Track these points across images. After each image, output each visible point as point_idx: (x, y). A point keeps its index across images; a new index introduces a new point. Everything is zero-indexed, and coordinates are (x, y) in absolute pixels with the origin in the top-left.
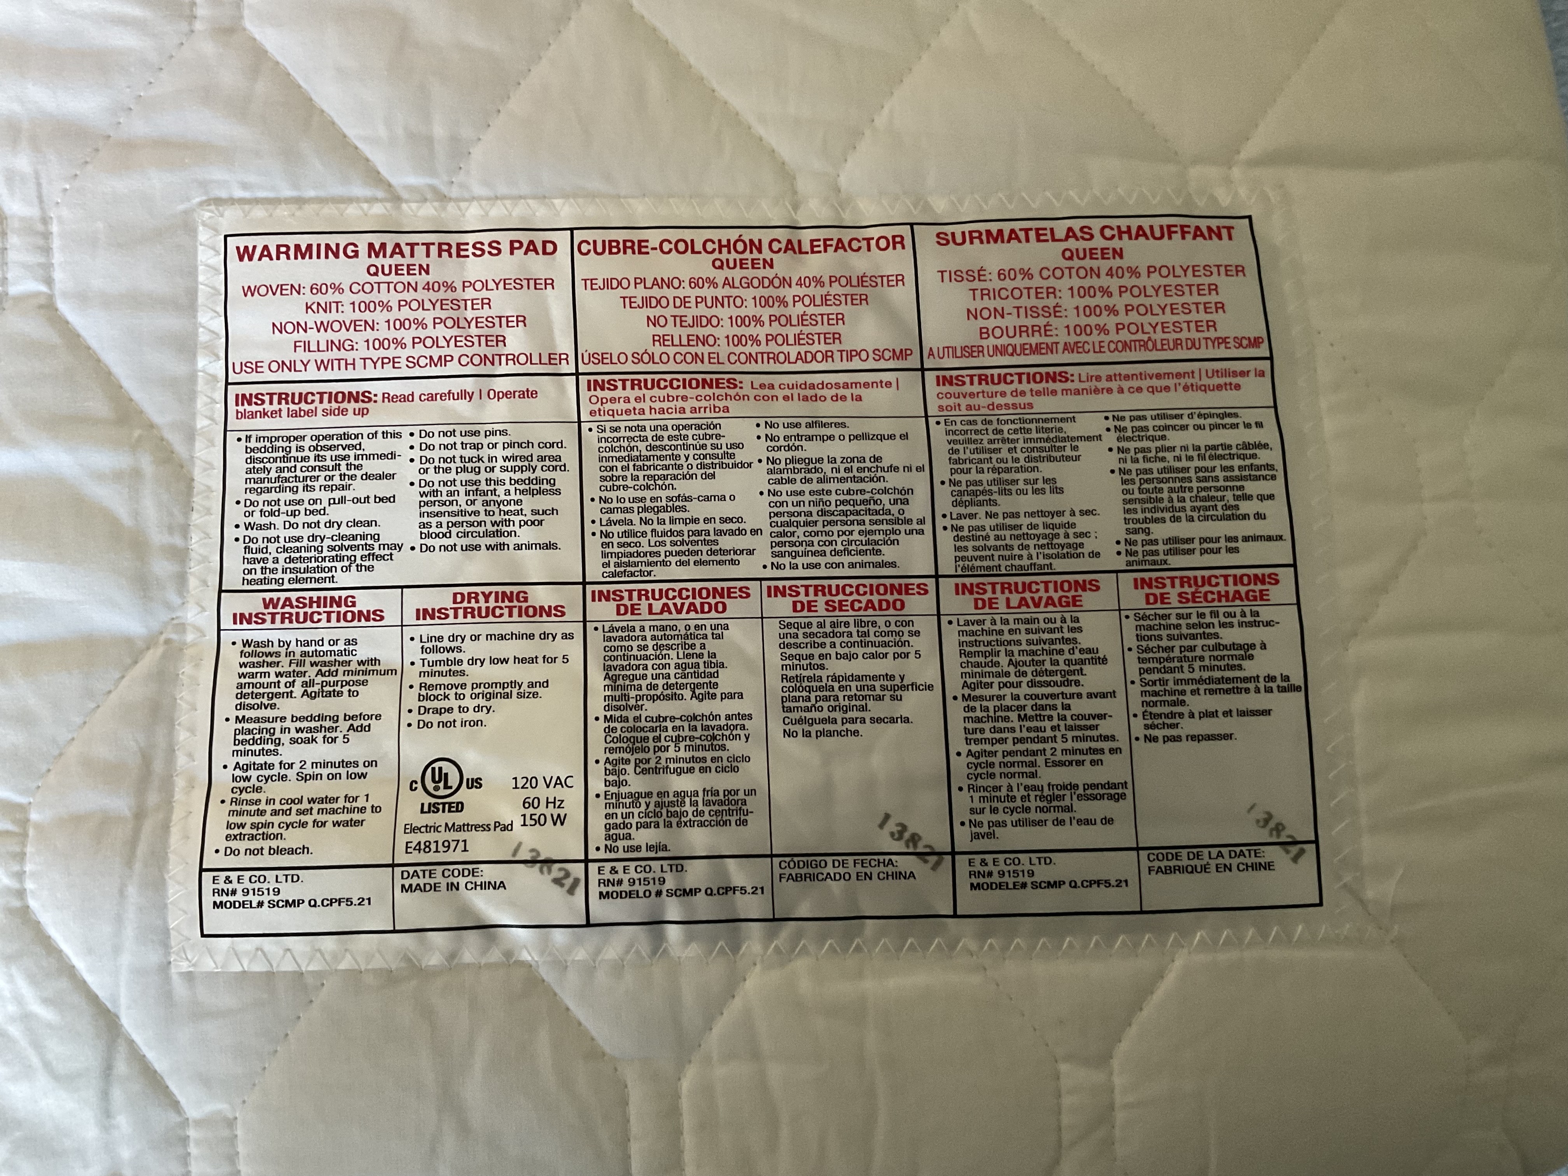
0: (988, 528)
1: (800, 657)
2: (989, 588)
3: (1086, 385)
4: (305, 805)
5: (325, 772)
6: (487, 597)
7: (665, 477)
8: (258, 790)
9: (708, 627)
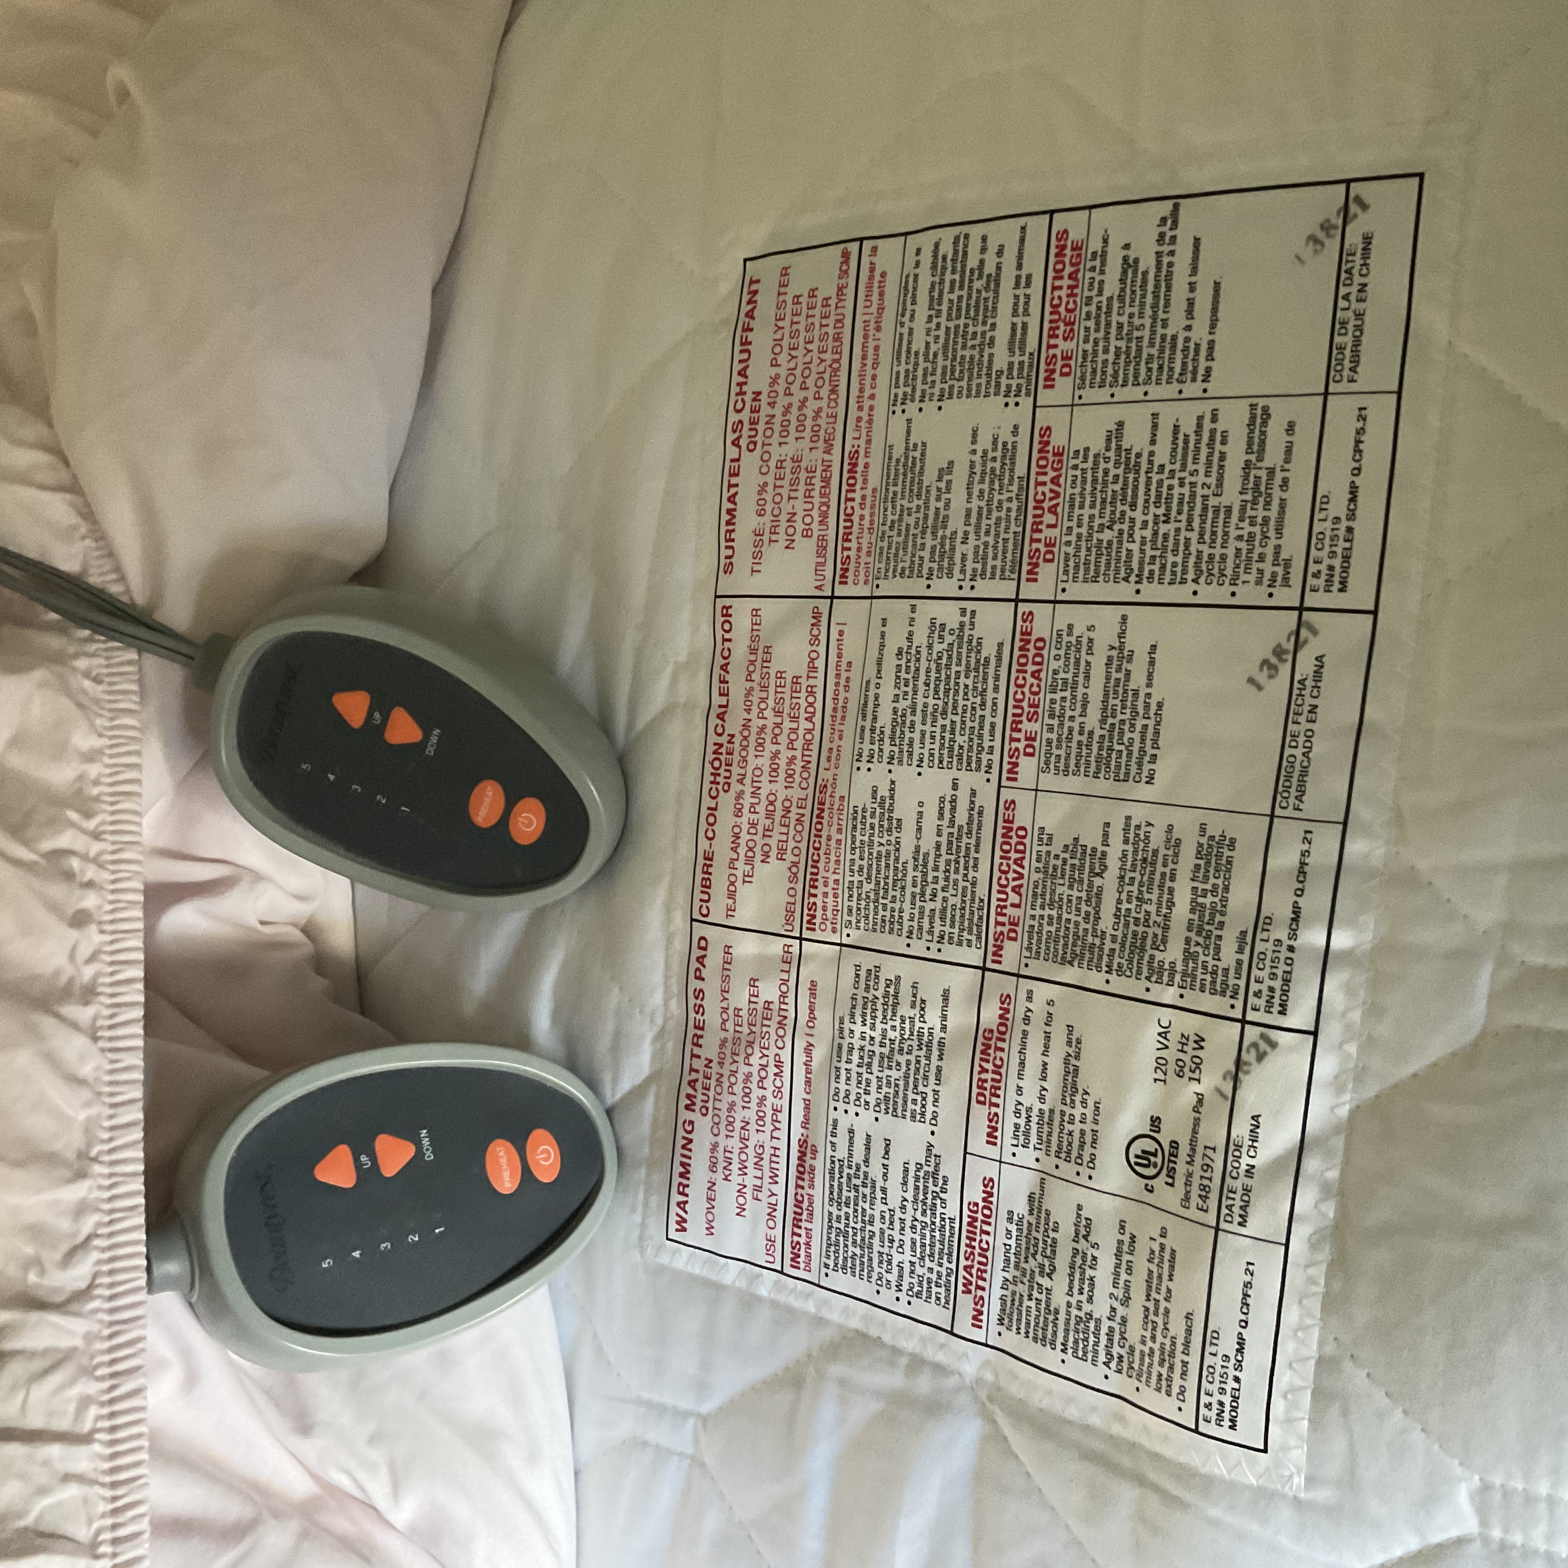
0: (977, 543)
1: (1079, 755)
2: (1035, 546)
3: (864, 432)
4: (1151, 1305)
5: (1124, 1276)
6: (984, 1070)
7: (896, 869)
8: (1132, 1350)
9: (1040, 848)
